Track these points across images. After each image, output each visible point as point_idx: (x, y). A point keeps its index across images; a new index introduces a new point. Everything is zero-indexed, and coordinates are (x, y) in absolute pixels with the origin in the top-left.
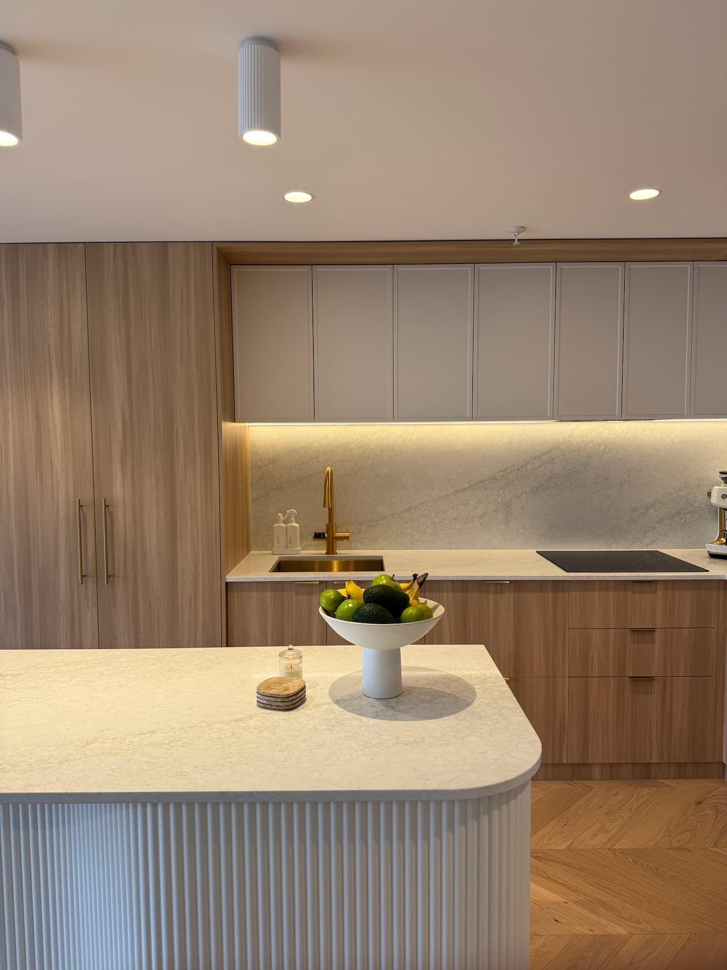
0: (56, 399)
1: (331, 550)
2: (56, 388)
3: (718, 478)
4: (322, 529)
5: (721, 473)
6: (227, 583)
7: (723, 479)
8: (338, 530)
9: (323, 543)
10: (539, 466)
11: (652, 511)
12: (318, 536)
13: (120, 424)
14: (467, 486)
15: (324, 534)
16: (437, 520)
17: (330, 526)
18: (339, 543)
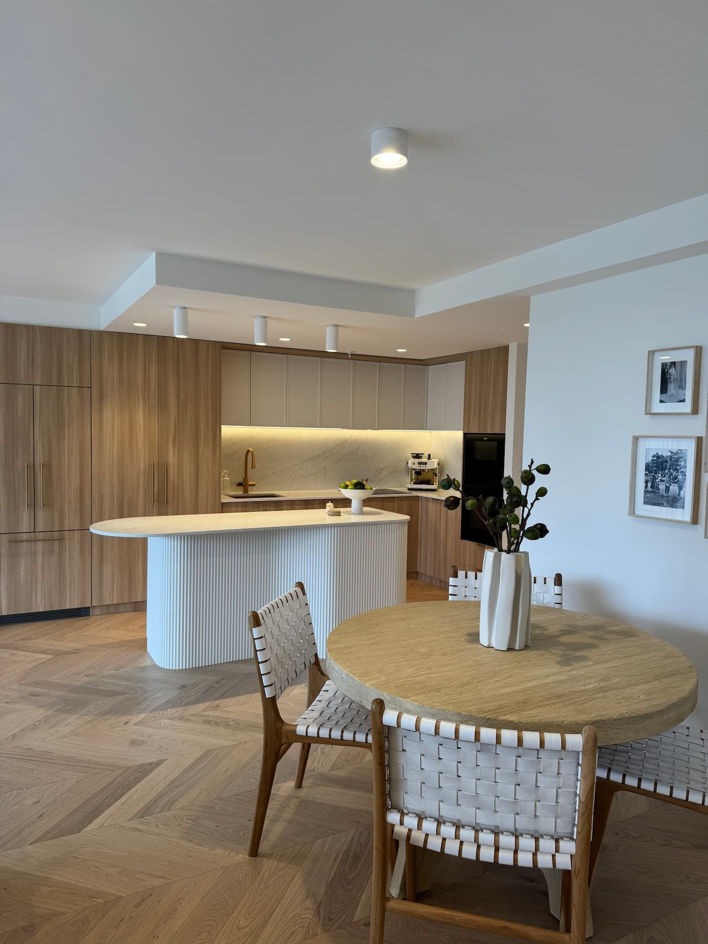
0: (141, 411)
1: (246, 491)
2: (141, 407)
3: (410, 456)
4: (241, 481)
5: (412, 454)
6: (222, 503)
7: (412, 456)
8: (250, 480)
9: (242, 487)
10: (339, 450)
11: (383, 471)
12: (240, 484)
13: (173, 425)
14: (307, 459)
15: (243, 483)
16: (293, 476)
17: (246, 479)
18: (250, 488)
